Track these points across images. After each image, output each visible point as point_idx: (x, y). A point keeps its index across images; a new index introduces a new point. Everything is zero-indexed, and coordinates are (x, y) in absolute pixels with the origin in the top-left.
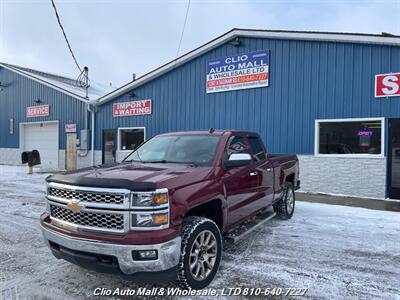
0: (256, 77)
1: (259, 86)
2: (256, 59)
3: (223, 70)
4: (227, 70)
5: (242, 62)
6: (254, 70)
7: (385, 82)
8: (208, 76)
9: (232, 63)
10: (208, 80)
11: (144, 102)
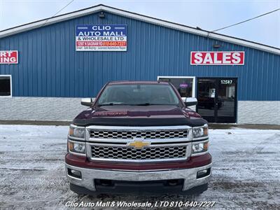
0: (118, 44)
1: (119, 50)
2: (117, 30)
3: (90, 35)
4: (94, 35)
5: (106, 31)
6: (116, 38)
7: (196, 56)
8: (77, 38)
9: (97, 30)
10: (77, 40)
11: (10, 52)
